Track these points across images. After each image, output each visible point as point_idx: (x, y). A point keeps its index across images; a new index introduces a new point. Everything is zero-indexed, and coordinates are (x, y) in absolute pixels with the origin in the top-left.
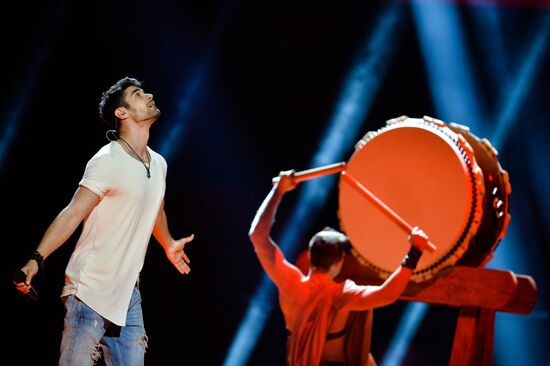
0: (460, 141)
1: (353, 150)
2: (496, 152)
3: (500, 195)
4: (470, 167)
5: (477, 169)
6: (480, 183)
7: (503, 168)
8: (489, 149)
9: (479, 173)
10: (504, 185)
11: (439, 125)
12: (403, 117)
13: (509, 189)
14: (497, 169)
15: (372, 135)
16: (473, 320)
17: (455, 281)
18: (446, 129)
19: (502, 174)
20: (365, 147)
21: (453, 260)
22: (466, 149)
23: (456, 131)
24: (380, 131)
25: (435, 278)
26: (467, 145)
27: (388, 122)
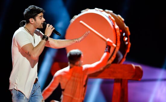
0: (109, 17)
1: (70, 23)
2: (123, 20)
3: (126, 36)
4: (114, 26)
5: (117, 27)
6: (118, 32)
7: (127, 25)
8: (120, 19)
9: (117, 28)
10: (127, 32)
11: (101, 11)
12: (87, 9)
13: (129, 33)
14: (124, 26)
15: (76, 17)
16: (120, 84)
17: (112, 70)
18: (104, 12)
19: (126, 28)
20: (74, 22)
21: (110, 62)
22: (112, 20)
23: (108, 13)
24: (79, 15)
25: (104, 69)
26: (112, 18)
27: (82, 11)
